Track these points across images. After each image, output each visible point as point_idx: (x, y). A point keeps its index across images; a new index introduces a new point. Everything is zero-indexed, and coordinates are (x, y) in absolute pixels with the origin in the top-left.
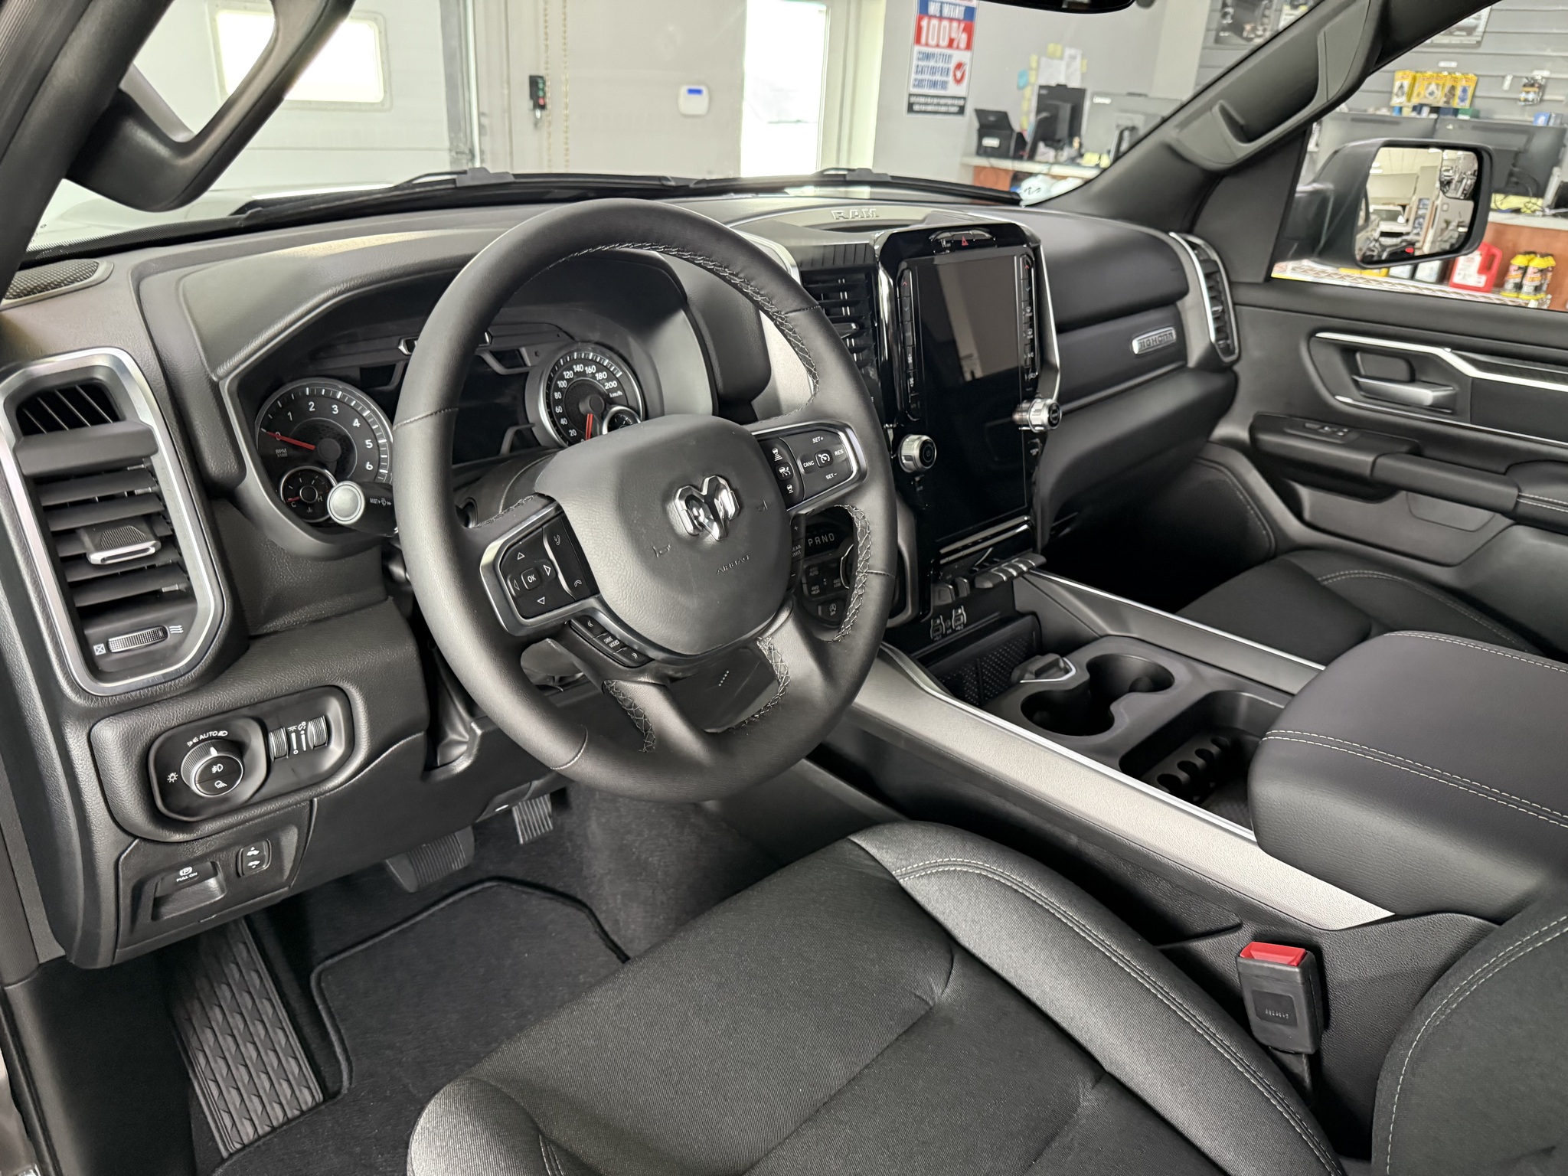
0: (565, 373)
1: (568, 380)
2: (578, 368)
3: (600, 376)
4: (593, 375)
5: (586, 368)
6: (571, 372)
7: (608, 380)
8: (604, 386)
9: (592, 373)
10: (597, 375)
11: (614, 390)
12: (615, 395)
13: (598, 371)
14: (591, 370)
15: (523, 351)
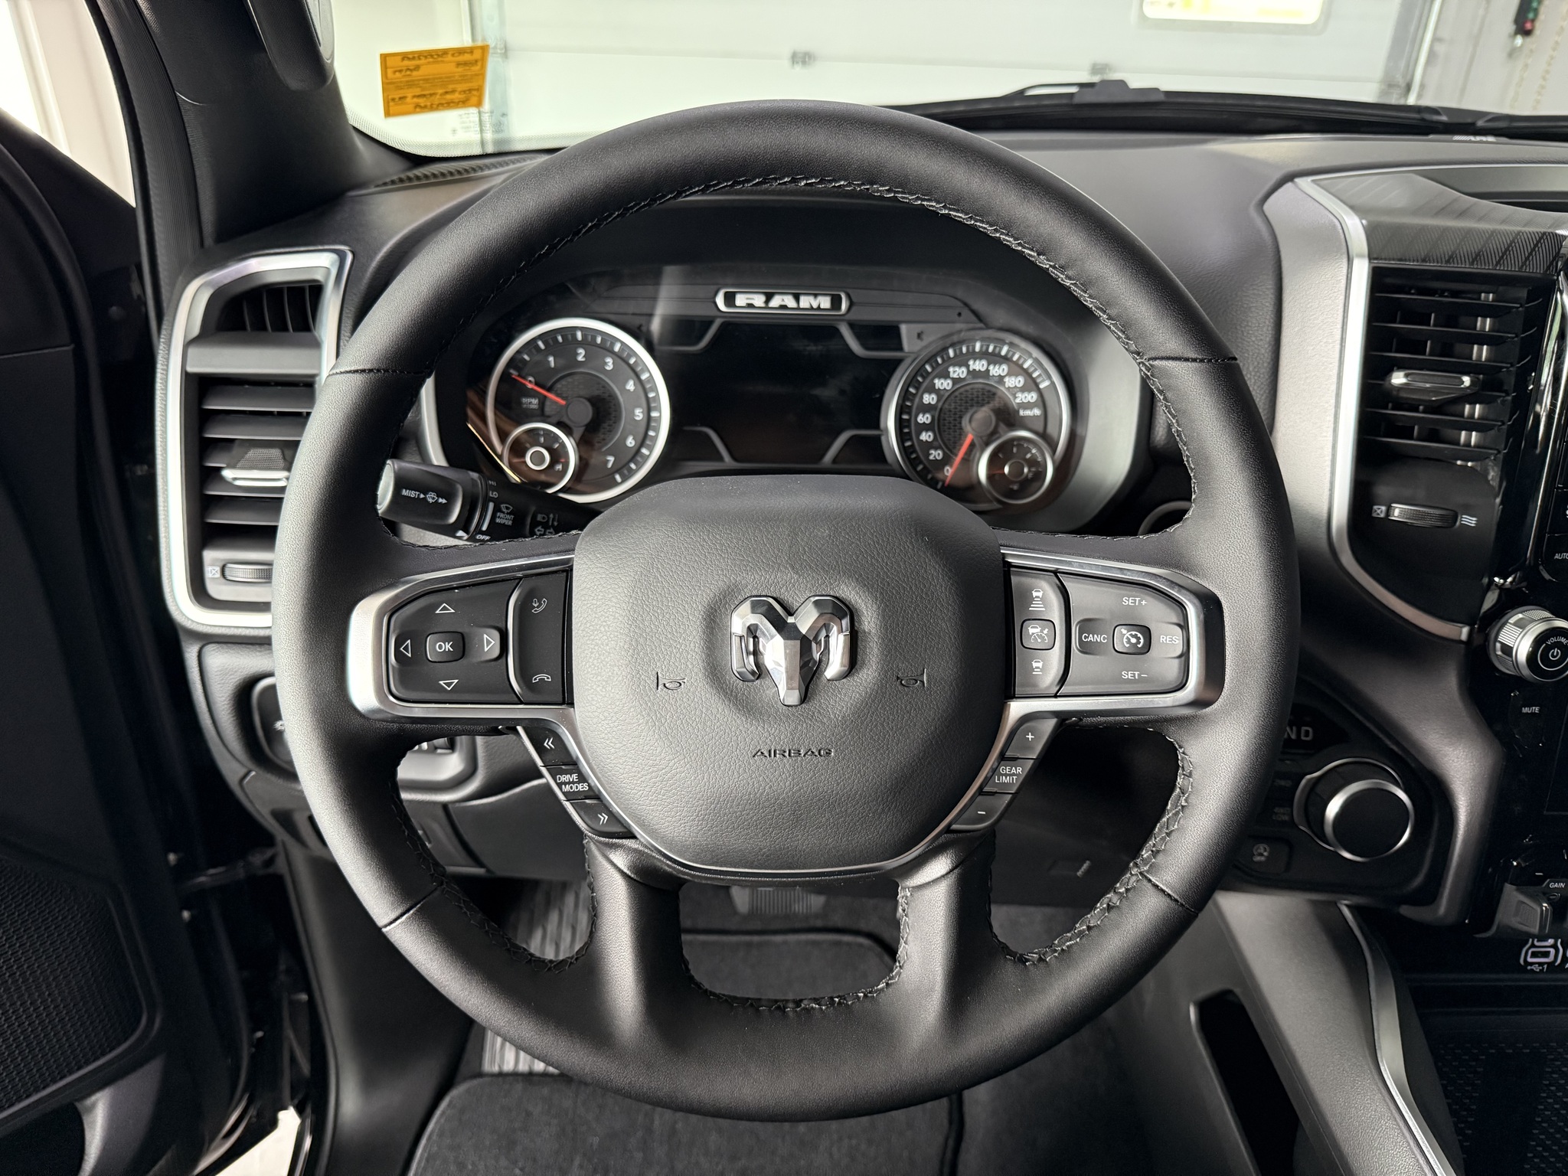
0: (951, 369)
1: (955, 381)
2: (978, 365)
3: (1012, 382)
4: (1001, 379)
5: (991, 367)
6: (964, 369)
7: (1023, 389)
8: (1015, 398)
9: (1000, 375)
10: (1006, 379)
11: (1028, 406)
12: (1028, 413)
13: (1009, 374)
14: (996, 370)
15: (904, 329)
